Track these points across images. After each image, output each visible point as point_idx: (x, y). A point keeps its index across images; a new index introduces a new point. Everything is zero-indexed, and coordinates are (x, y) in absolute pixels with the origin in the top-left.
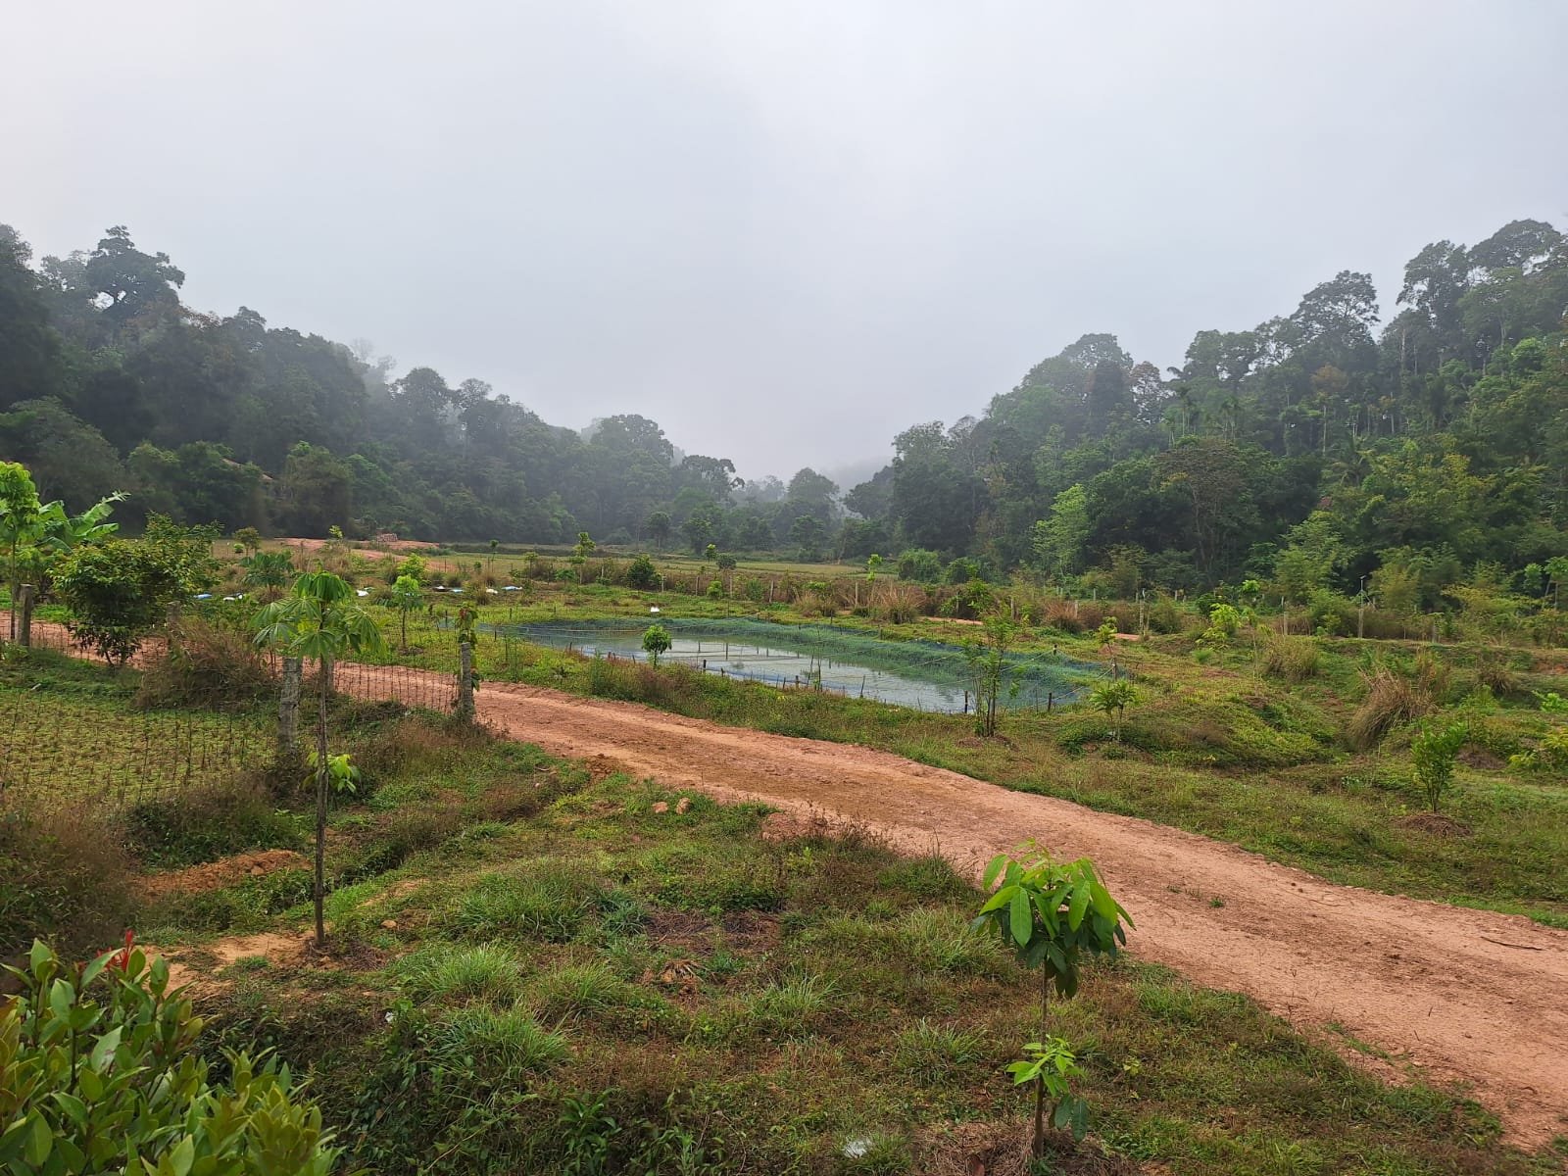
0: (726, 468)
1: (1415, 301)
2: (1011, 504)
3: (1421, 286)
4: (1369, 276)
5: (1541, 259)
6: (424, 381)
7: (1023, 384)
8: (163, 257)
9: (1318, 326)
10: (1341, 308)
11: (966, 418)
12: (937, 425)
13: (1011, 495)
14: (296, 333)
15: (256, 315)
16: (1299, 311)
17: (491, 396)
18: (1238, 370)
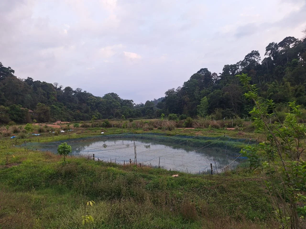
0: (132, 102)
1: (268, 55)
2: (190, 103)
3: (269, 52)
4: (258, 51)
5: (293, 44)
6: (68, 89)
7: (190, 79)
8: (9, 68)
9: (248, 62)
10: (253, 58)
11: (179, 87)
12: (173, 89)
13: (190, 101)
14: (39, 81)
15: (31, 78)
16: (244, 59)
17: (82, 91)
18: (233, 72)
